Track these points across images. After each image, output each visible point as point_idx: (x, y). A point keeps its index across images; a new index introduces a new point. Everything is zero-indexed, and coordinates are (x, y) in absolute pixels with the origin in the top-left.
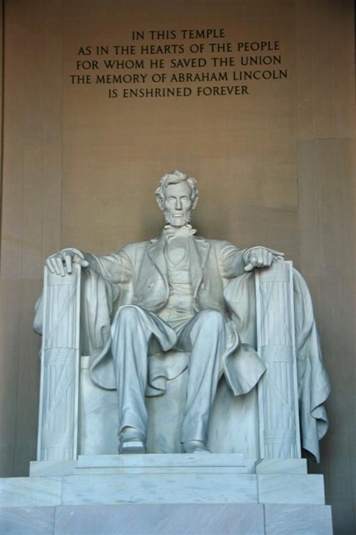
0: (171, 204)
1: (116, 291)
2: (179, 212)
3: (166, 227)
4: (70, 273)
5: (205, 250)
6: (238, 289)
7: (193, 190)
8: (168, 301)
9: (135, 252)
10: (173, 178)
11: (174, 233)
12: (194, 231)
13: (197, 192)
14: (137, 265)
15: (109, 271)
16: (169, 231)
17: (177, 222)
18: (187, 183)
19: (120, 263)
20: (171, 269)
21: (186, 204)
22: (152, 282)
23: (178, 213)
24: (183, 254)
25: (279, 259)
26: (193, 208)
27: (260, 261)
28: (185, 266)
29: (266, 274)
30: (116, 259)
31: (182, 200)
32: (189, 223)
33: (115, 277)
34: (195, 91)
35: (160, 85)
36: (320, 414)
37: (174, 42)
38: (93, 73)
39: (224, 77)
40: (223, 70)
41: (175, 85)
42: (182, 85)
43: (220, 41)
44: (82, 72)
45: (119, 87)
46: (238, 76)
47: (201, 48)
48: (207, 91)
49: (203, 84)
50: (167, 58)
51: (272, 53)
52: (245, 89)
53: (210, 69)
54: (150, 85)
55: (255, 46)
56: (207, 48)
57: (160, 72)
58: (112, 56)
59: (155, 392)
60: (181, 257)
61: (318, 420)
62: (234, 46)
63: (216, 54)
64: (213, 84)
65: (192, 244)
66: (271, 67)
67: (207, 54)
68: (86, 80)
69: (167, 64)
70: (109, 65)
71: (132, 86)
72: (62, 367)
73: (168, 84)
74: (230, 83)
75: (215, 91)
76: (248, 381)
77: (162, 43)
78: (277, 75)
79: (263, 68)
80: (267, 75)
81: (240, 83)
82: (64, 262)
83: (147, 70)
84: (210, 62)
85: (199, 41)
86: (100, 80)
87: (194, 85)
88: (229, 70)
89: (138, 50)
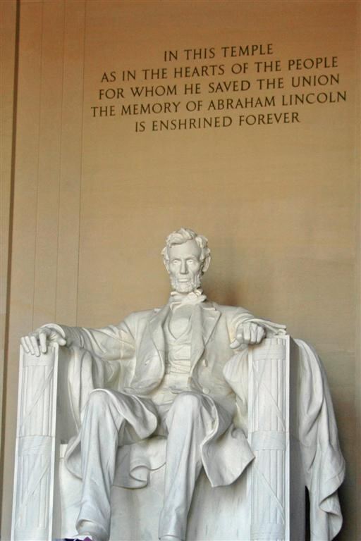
0: (176, 267)
1: (112, 368)
2: (185, 276)
3: (172, 293)
4: (45, 353)
5: (213, 320)
6: (239, 366)
7: (203, 250)
8: (162, 381)
9: (137, 323)
10: (176, 237)
11: (180, 300)
12: (204, 297)
13: (209, 251)
14: (138, 338)
15: (104, 347)
16: (176, 298)
17: (184, 288)
18: (196, 242)
19: (117, 336)
20: (172, 344)
21: (193, 266)
22: (149, 359)
23: (183, 278)
24: (187, 325)
25: (281, 332)
26: (205, 270)
27: (247, 337)
28: (186, 340)
29: (259, 352)
30: (113, 331)
31: (188, 263)
32: (198, 288)
33: (114, 353)
34: (236, 120)
35: (196, 115)
36: (332, 506)
37: (213, 62)
38: (118, 104)
39: (270, 102)
40: (270, 93)
41: (213, 113)
42: (220, 113)
43: (267, 59)
44: (105, 102)
45: (148, 118)
46: (287, 100)
47: (244, 68)
48: (251, 120)
49: (246, 112)
50: (204, 81)
51: (330, 71)
52: (295, 117)
53: (255, 92)
54: (183, 114)
55: (309, 64)
56: (252, 67)
57: (195, 98)
58: (140, 82)
59: (137, 484)
60: (184, 328)
61: (329, 514)
62: (284, 64)
63: (262, 75)
64: (257, 111)
65: (198, 314)
66: (328, 89)
67: (252, 75)
68: (110, 111)
69: (204, 89)
70: (136, 92)
71: (166, 116)
72: (36, 456)
73: (205, 113)
74: (278, 109)
75: (260, 119)
76: (232, 471)
77: (199, 63)
78: (335, 97)
79: (317, 89)
80: (322, 98)
81: (290, 109)
82: (38, 341)
83: (181, 97)
84: (255, 85)
85: (242, 59)
86: (126, 110)
87: (235, 113)
88: (277, 93)
89: (170, 73)
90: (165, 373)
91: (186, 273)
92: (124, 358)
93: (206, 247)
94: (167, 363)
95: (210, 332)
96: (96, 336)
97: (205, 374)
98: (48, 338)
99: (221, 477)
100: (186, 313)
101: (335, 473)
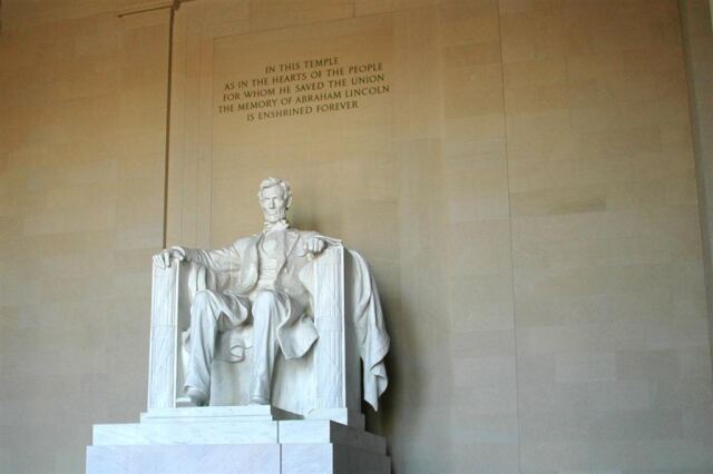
0: (267, 204)
1: (223, 278)
2: (273, 210)
3: (265, 223)
4: (169, 267)
7: (286, 192)
8: (256, 284)
9: (241, 246)
10: (266, 183)
11: (271, 228)
12: (287, 225)
13: (291, 192)
14: (242, 255)
15: (217, 263)
16: (268, 226)
17: (272, 219)
18: (280, 186)
19: (227, 255)
21: (279, 203)
22: (248, 270)
23: (272, 212)
24: (274, 245)
25: (337, 244)
26: (288, 206)
27: (311, 248)
28: (273, 255)
29: (322, 259)
30: (224, 251)
32: (283, 219)
33: (225, 267)
34: (315, 109)
35: (288, 107)
36: (380, 371)
37: (297, 72)
38: (236, 103)
39: (338, 95)
40: (337, 89)
41: (299, 105)
42: (304, 105)
43: (335, 67)
44: (228, 103)
45: (255, 111)
46: (349, 94)
47: (319, 74)
48: (325, 108)
49: (321, 103)
50: (292, 85)
51: (377, 73)
52: (355, 104)
53: (327, 89)
54: (279, 107)
55: (363, 69)
56: (324, 74)
57: (286, 96)
58: (250, 88)
59: (236, 359)
60: (272, 247)
61: (377, 377)
62: (346, 70)
63: (331, 78)
64: (329, 102)
66: (376, 84)
67: (324, 78)
68: (231, 108)
69: (293, 90)
70: (248, 95)
71: (266, 109)
72: (163, 341)
73: (294, 105)
74: (343, 100)
75: (331, 107)
77: (290, 73)
78: (381, 89)
79: (370, 85)
80: (373, 91)
81: (350, 99)
82: (164, 259)
83: (277, 96)
84: (327, 85)
85: (318, 69)
86: (241, 107)
87: (314, 104)
88: (342, 89)
89: (270, 81)
90: (258, 279)
91: (274, 208)
92: (233, 271)
93: (289, 189)
94: (259, 272)
95: (290, 248)
96: (212, 256)
97: (287, 279)
98: (171, 256)
99: (293, 351)
100: (275, 236)
101: (380, 347)
